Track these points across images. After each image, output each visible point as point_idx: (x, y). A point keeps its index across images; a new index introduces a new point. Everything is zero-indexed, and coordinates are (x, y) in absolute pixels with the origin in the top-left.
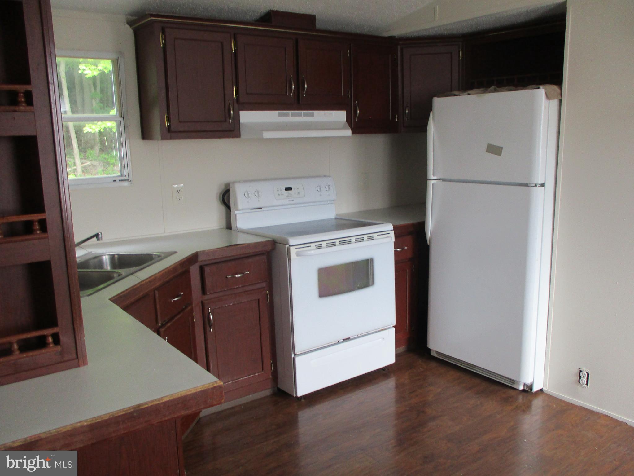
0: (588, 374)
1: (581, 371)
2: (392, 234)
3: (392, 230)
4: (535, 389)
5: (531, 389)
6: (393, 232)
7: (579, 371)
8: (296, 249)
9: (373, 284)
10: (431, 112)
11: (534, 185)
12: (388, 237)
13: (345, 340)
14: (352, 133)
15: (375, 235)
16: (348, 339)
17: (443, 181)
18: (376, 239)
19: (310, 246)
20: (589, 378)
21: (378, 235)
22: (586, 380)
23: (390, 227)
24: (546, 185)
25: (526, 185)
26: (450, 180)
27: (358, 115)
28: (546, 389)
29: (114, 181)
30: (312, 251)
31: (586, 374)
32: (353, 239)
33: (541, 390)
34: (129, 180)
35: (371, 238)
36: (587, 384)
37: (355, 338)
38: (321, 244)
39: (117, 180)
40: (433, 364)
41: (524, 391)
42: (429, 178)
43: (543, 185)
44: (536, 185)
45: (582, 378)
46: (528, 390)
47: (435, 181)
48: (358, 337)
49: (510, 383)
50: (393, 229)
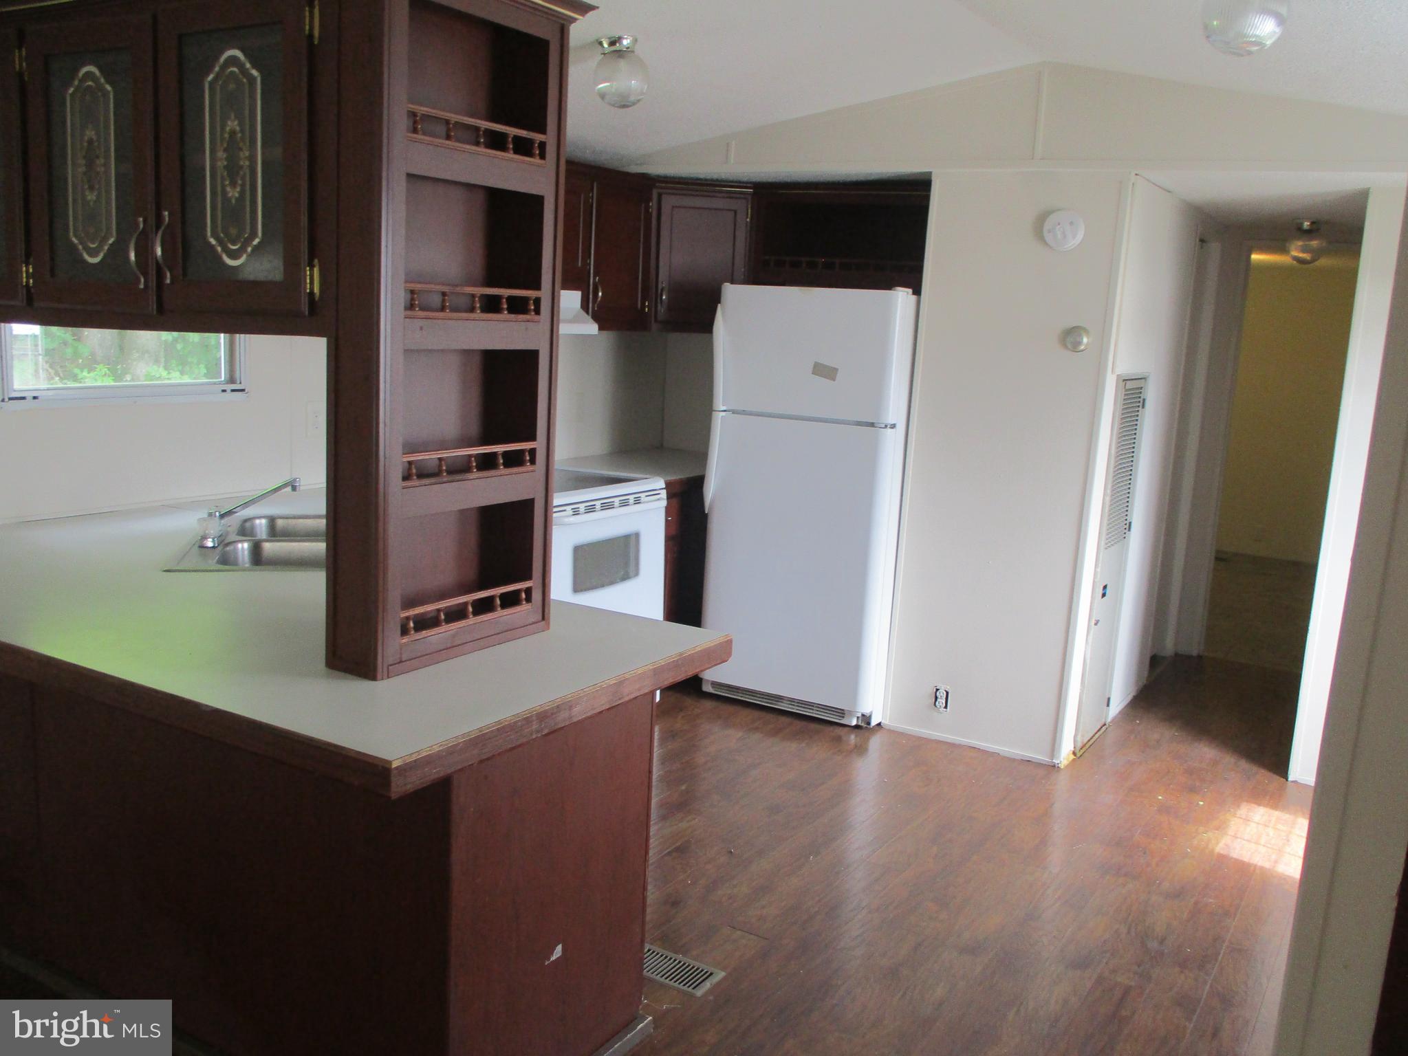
0: (947, 693)
1: (937, 690)
2: (664, 494)
3: (662, 489)
4: (874, 722)
5: (869, 723)
6: (665, 491)
7: (935, 690)
9: (637, 574)
10: (719, 305)
11: (883, 426)
12: (658, 499)
14: (600, 329)
15: (643, 495)
17: (733, 413)
18: (643, 502)
19: (565, 510)
20: (949, 698)
21: (647, 496)
22: (944, 702)
23: (659, 483)
24: (897, 426)
25: (872, 425)
26: (744, 413)
27: (599, 299)
28: (886, 722)
29: (224, 391)
31: (945, 693)
32: (617, 501)
33: (879, 724)
35: (637, 501)
36: (946, 707)
38: (578, 508)
40: (708, 704)
41: (857, 727)
42: (715, 408)
43: (893, 426)
44: (886, 426)
45: (938, 700)
46: (865, 726)
47: (724, 414)
49: (837, 717)
50: (664, 486)
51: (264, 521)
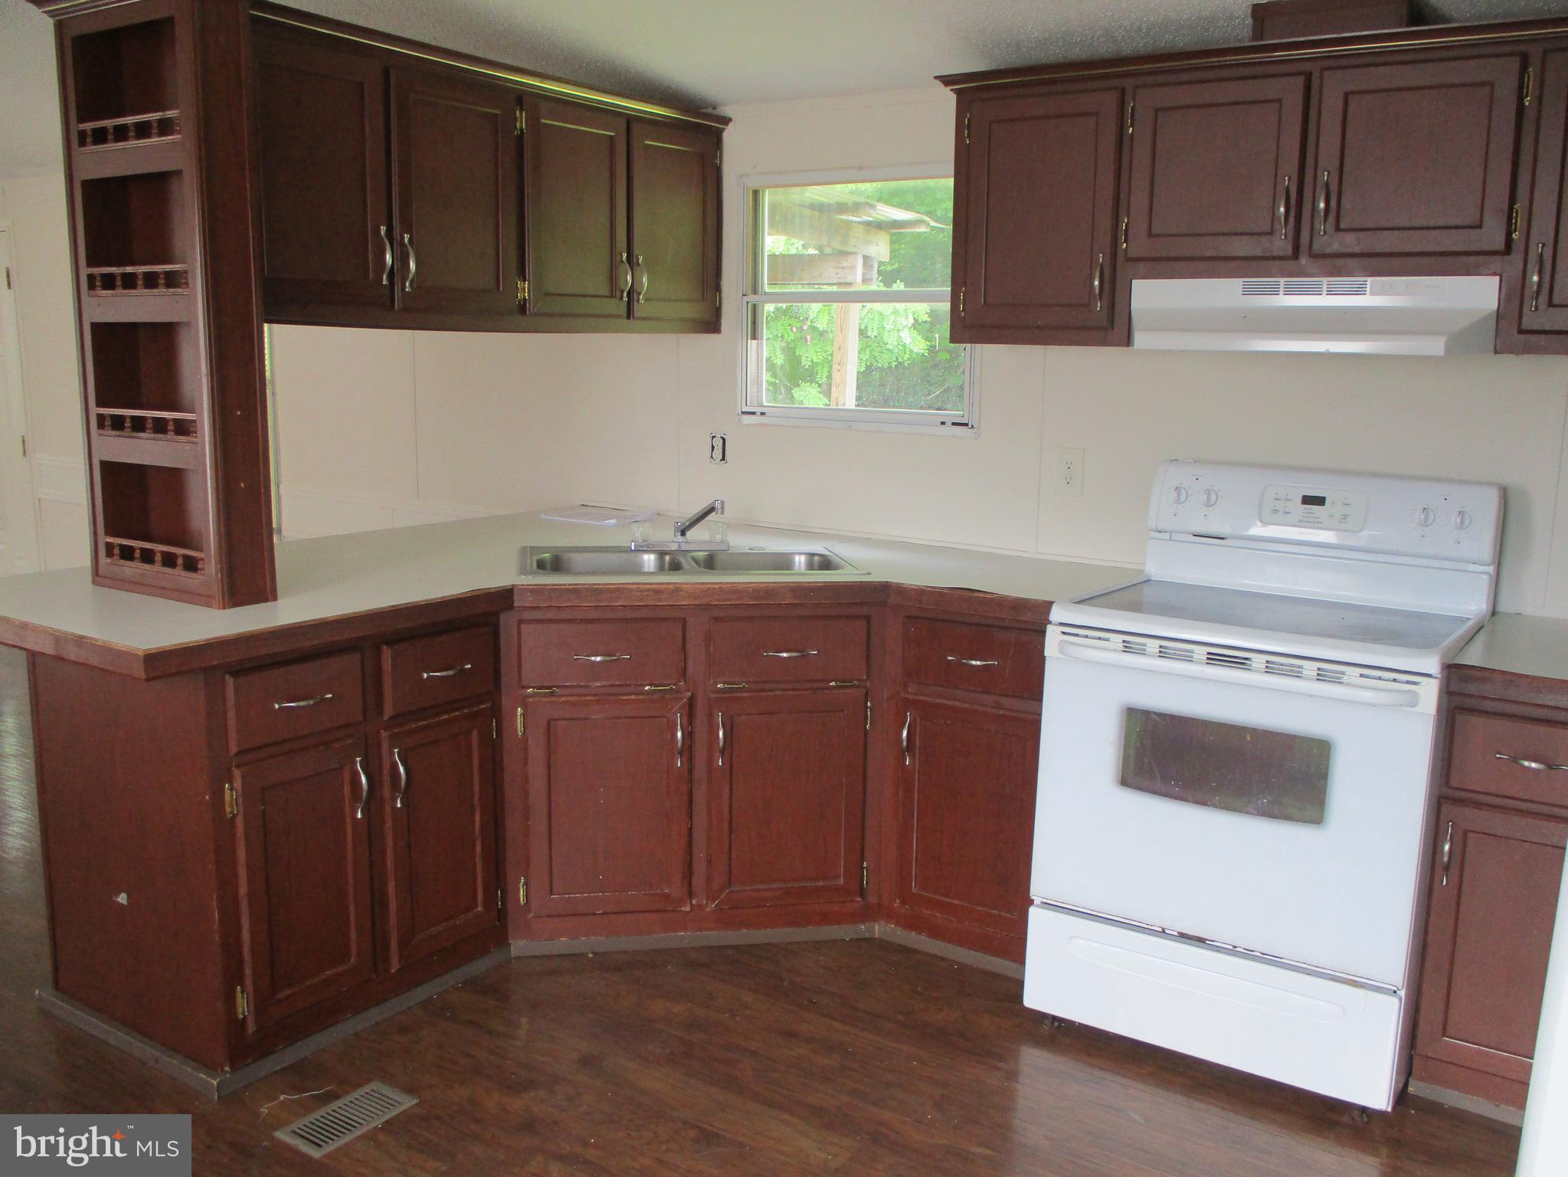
8: (1064, 633)
9: (1320, 820)
13: (1183, 937)
15: (1349, 670)
16: (1200, 941)
18: (1349, 684)
19: (1107, 640)
21: (1361, 675)
29: (943, 423)
30: (1110, 652)
32: (1259, 661)
34: (970, 426)
37: (1218, 949)
38: (1144, 645)
39: (949, 423)
48: (1233, 951)
50: (1434, 670)
51: (803, 558)
